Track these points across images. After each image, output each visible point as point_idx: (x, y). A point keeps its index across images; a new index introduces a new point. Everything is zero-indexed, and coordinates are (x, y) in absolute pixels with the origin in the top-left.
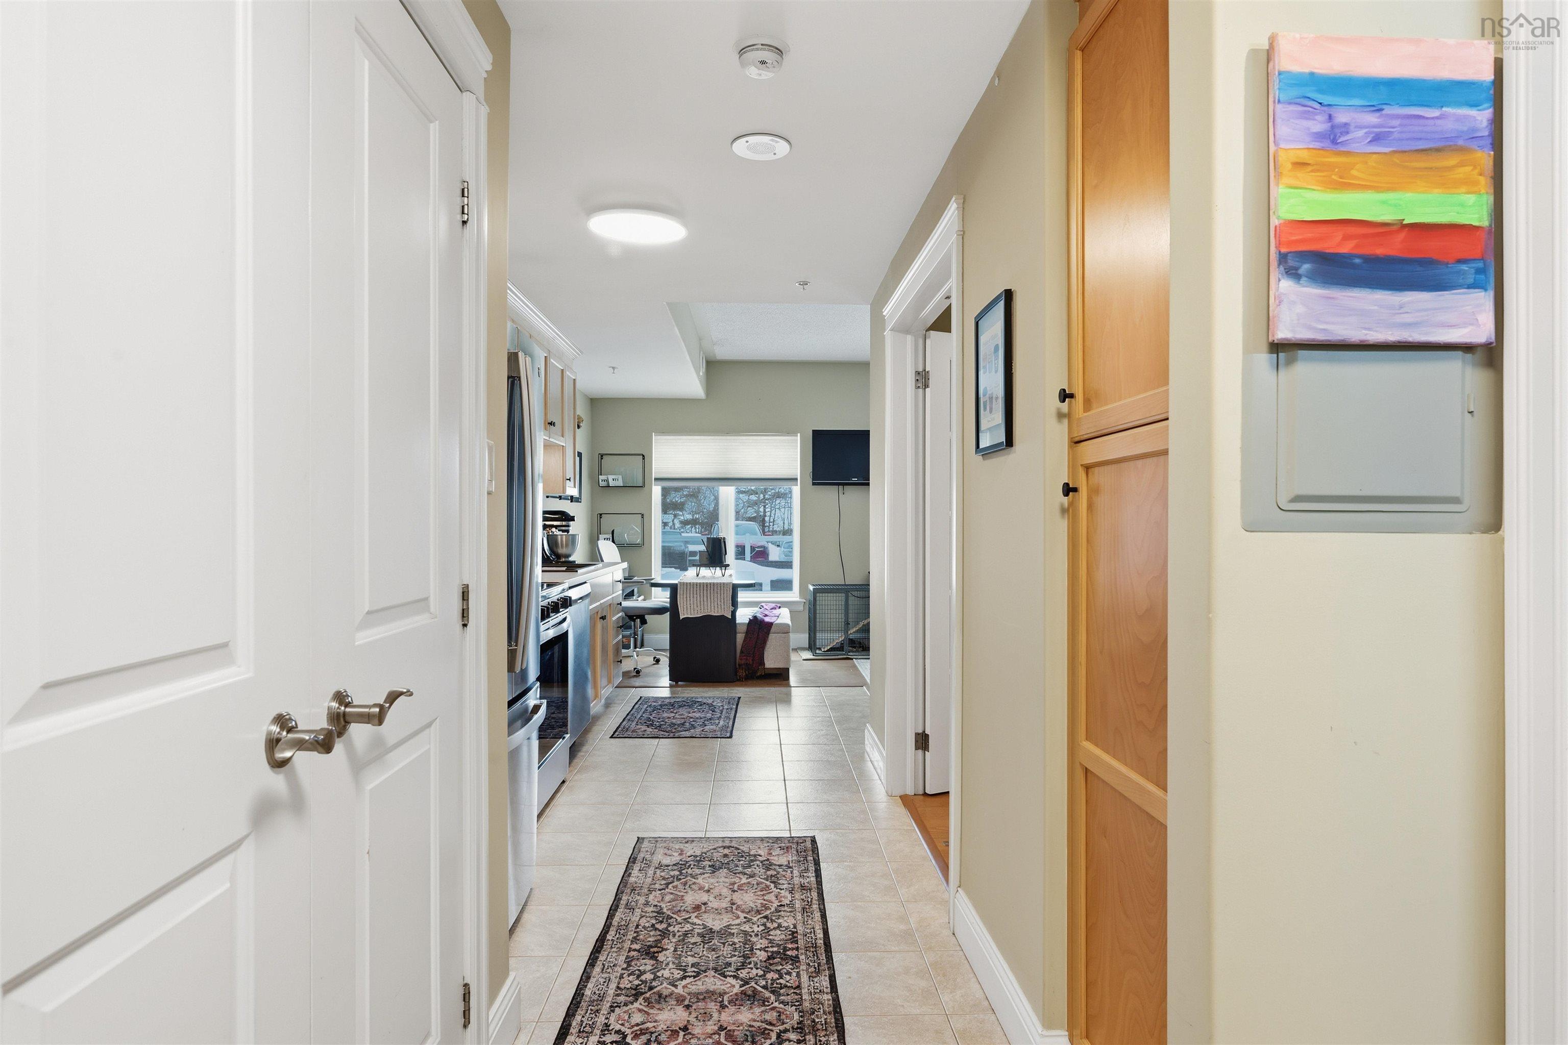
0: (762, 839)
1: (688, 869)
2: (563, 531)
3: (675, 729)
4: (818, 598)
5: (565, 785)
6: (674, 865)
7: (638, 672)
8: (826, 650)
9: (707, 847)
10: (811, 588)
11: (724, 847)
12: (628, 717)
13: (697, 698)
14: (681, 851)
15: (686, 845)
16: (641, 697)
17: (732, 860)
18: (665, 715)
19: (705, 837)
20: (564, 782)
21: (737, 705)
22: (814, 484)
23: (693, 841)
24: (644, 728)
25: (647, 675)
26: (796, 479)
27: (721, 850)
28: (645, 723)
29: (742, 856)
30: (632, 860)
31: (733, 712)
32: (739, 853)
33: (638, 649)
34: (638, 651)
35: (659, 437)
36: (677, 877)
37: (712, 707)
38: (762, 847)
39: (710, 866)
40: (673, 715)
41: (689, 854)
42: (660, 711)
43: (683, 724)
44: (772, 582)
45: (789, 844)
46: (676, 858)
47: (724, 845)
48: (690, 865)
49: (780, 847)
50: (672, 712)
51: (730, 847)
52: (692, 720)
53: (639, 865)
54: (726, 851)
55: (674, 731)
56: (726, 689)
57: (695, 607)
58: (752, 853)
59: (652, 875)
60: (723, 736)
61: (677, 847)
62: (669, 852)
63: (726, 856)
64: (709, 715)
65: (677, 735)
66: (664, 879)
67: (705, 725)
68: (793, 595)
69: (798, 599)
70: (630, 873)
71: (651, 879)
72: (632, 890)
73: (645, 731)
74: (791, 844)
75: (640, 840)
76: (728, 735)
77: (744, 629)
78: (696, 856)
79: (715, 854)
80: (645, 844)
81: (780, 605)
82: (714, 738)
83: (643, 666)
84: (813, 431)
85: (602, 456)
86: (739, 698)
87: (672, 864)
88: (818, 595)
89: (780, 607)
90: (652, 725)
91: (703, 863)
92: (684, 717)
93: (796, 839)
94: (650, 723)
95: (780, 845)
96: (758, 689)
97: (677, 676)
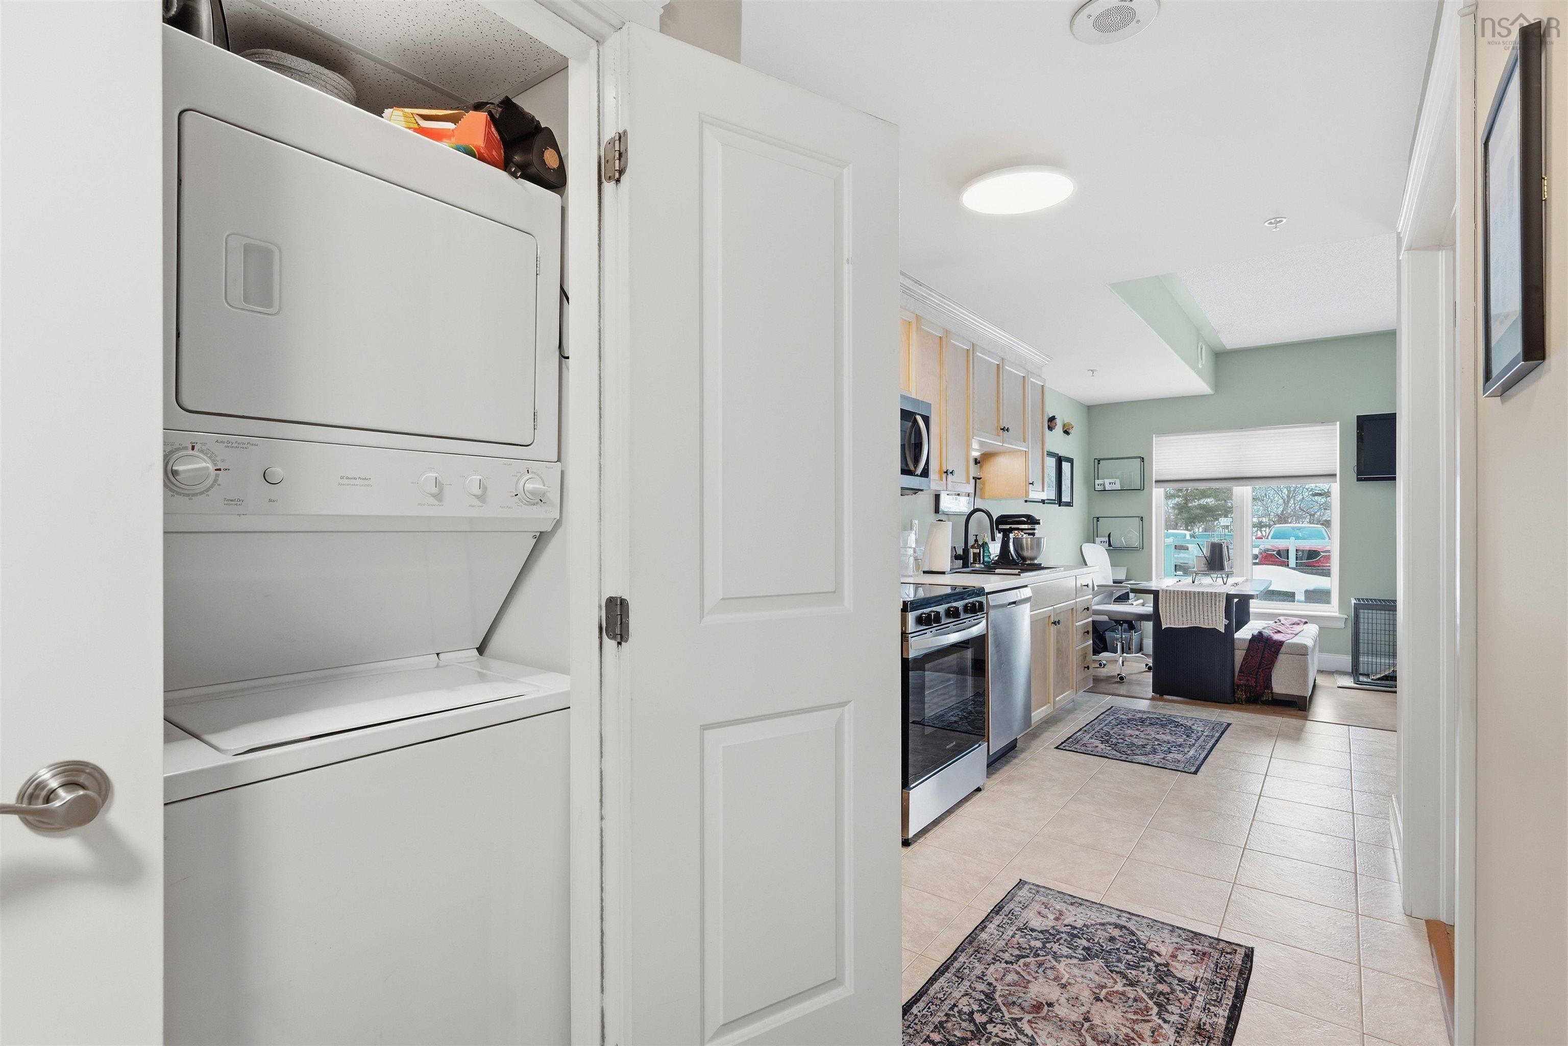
0: (1173, 929)
1: (1055, 943)
2: (1029, 534)
3: (1132, 751)
4: (1361, 615)
5: (980, 794)
6: (1042, 932)
7: (1122, 678)
8: (1375, 678)
9: (1095, 917)
10: (1353, 601)
11: (1117, 926)
12: (1085, 729)
13: (1176, 716)
14: (1061, 914)
15: (1070, 908)
16: (1112, 707)
17: (1118, 949)
18: (1129, 732)
19: (1099, 904)
20: (979, 790)
21: (1222, 733)
22: (1359, 480)
23: (1081, 904)
24: (1097, 743)
25: (1130, 683)
26: (1335, 475)
27: (1110, 929)
28: (1102, 737)
29: (1134, 948)
30: (998, 909)
31: (1213, 741)
32: (1132, 941)
33: (1125, 655)
34: (1125, 656)
35: (1160, 439)
36: (1037, 951)
37: (1189, 731)
38: (1167, 941)
39: (1084, 949)
40: (1137, 733)
41: (1066, 922)
42: (1125, 726)
43: (1143, 746)
44: (1307, 592)
45: (1207, 949)
46: (1049, 923)
47: (1118, 922)
48: (1061, 938)
49: (1194, 951)
50: (1138, 730)
51: (1125, 927)
52: (1156, 743)
53: (1001, 917)
54: (1116, 933)
55: (1129, 752)
56: (1217, 711)
57: (1180, 617)
58: (1150, 946)
59: (1009, 938)
60: (1186, 770)
61: (1058, 907)
62: (1045, 911)
63: (1112, 939)
64: (1180, 741)
65: (1130, 758)
66: (1020, 948)
67: (1170, 752)
68: (1332, 610)
69: (1337, 614)
70: (986, 927)
71: (1003, 943)
72: (976, 951)
73: (1097, 747)
74: (1211, 950)
75: (1021, 883)
76: (1193, 769)
77: (1246, 645)
78: (1074, 928)
79: (1099, 932)
80: (1024, 893)
81: (1307, 620)
82: (1175, 770)
83: (1129, 672)
84: (1358, 417)
85: (1099, 461)
86: (1229, 725)
87: (1039, 930)
88: (1361, 611)
89: (1306, 623)
90: (1107, 741)
91: (1079, 941)
92: (1150, 737)
93: (1222, 945)
94: (1106, 739)
95: (1195, 947)
96: (1259, 716)
97: (1162, 688)
